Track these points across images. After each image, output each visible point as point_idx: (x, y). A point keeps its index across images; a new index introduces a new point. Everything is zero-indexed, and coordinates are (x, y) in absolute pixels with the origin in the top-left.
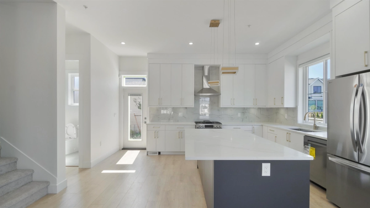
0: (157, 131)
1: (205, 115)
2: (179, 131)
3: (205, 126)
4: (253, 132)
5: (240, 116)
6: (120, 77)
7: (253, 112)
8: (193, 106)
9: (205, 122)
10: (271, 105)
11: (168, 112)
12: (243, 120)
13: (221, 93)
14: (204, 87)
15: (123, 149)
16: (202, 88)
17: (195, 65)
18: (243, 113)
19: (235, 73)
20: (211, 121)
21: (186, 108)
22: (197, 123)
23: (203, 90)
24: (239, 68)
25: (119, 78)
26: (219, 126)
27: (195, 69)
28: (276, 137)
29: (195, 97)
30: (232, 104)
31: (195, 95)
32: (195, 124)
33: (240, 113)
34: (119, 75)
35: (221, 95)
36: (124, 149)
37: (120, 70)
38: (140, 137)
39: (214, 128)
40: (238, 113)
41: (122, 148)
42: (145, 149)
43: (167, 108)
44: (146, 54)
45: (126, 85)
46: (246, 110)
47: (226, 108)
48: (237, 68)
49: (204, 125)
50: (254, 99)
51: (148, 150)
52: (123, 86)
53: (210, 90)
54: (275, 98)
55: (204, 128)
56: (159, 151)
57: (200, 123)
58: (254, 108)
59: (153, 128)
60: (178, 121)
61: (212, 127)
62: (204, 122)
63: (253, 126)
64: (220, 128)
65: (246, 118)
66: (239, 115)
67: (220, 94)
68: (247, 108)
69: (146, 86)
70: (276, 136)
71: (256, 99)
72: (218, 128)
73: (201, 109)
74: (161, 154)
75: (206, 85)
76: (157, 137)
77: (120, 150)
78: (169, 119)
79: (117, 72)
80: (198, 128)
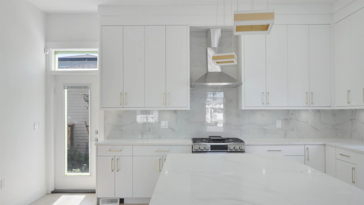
0: (116, 158)
1: (216, 123)
2: (161, 157)
3: (211, 146)
4: (306, 158)
5: (280, 127)
6: (47, 53)
7: (306, 118)
8: (188, 108)
9: (212, 138)
10: (341, 104)
11: (150, 120)
12: (285, 135)
13: (243, 81)
14: (210, 70)
15: (53, 192)
16: (205, 73)
17: (191, 28)
18: (287, 120)
19: (266, 28)
20: (224, 136)
21: (175, 111)
22: (195, 140)
23: (207, 76)
24: (275, 16)
25: (46, 55)
26: (238, 148)
27: (191, 36)
28: (353, 169)
29: (191, 91)
30: (265, 103)
31: (191, 86)
32: (191, 142)
33: (280, 121)
34: (45, 50)
35: (243, 86)
36: (55, 192)
37: (46, 40)
38: (87, 169)
39: (229, 150)
40: (277, 121)
41: (52, 190)
42: (93, 192)
43: (149, 111)
44: (95, 8)
45: (59, 67)
46: (292, 114)
47: (252, 112)
48: (271, 16)
49: (209, 145)
50: (307, 93)
51: (99, 194)
52: (53, 69)
53: (220, 76)
54: (349, 91)
55: (210, 150)
56: (122, 197)
57: (201, 140)
58: (307, 110)
59: (109, 151)
60: (159, 138)
61: (224, 149)
62: (210, 140)
63: (306, 146)
64: (242, 151)
65: (293, 130)
66: (279, 124)
67: (241, 84)
68: (293, 110)
69: (97, 69)
70: (354, 166)
71: (312, 93)
72: (236, 152)
73: (211, 113)
74: (125, 202)
75: (214, 67)
76: (116, 170)
77: (47, 194)
78: (142, 134)
79: (41, 44)
80: (197, 152)
